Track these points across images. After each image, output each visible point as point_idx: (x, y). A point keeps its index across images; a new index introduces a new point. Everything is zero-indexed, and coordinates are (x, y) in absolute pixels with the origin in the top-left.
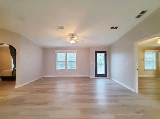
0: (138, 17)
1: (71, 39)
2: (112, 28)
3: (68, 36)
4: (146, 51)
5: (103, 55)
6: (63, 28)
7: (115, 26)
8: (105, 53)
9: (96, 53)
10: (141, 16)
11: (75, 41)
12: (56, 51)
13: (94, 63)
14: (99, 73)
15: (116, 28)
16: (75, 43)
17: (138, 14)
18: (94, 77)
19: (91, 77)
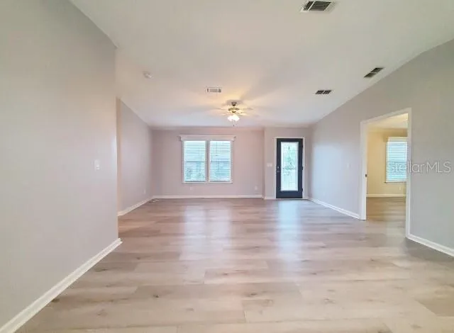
0: (369, 75)
1: (231, 111)
2: (320, 92)
3: (224, 105)
4: (390, 139)
5: (294, 146)
6: (220, 91)
7: (325, 89)
8: (300, 141)
9: (279, 141)
10: (374, 74)
11: (240, 116)
12: (183, 138)
13: (273, 165)
14: (284, 188)
15: (328, 92)
16: (240, 120)
17: (369, 71)
18: (274, 197)
19: (266, 198)
